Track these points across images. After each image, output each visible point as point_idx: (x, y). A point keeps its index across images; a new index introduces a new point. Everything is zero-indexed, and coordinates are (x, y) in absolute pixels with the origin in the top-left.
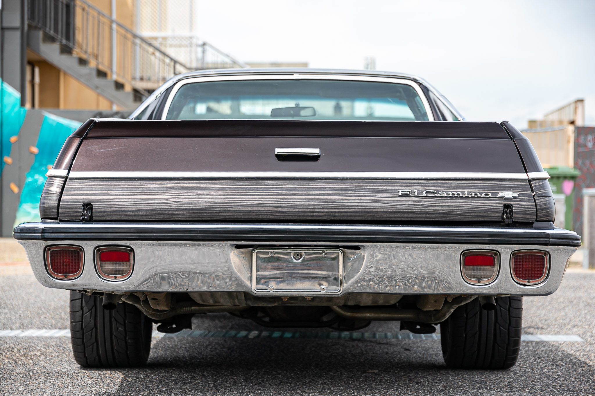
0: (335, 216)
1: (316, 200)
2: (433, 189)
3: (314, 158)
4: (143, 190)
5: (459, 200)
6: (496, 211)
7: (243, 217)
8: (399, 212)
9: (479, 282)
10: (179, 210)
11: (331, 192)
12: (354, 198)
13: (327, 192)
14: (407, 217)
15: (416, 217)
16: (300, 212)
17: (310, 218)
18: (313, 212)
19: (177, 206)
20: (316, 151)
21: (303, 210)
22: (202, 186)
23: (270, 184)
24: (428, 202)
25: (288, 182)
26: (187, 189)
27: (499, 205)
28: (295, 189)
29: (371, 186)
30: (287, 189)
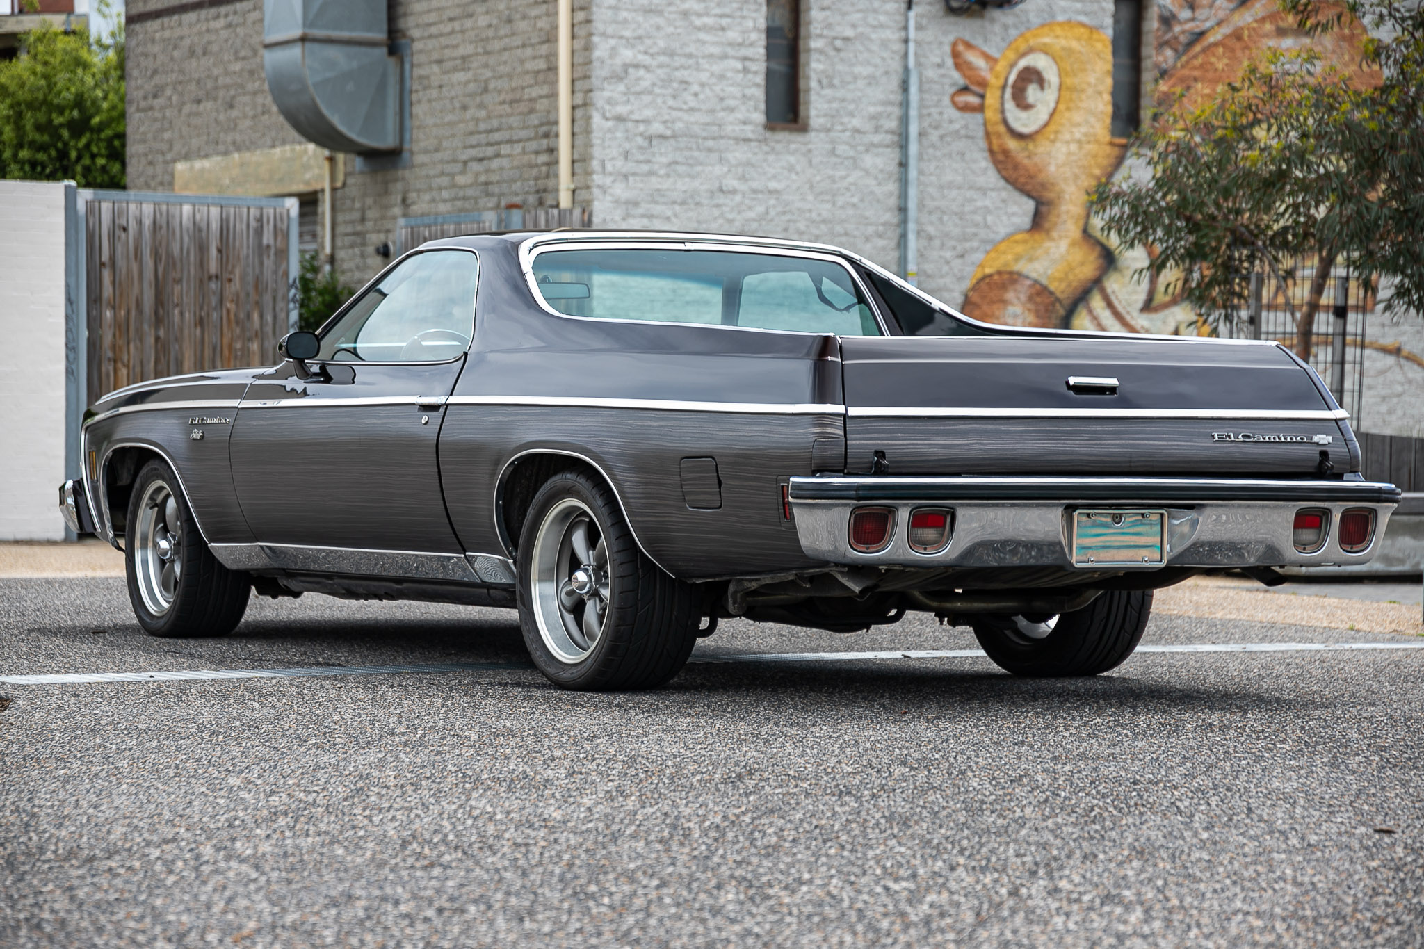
3: (1112, 390)
4: (938, 433)
6: (1312, 460)
7: (1055, 468)
9: (1305, 549)
13: (1139, 436)
14: (1225, 468)
15: (1235, 468)
16: (1116, 462)
17: (1127, 469)
19: (981, 454)
20: (1113, 381)
21: (1121, 459)
22: (1003, 427)
26: (986, 432)
27: (1313, 451)
29: (1183, 428)
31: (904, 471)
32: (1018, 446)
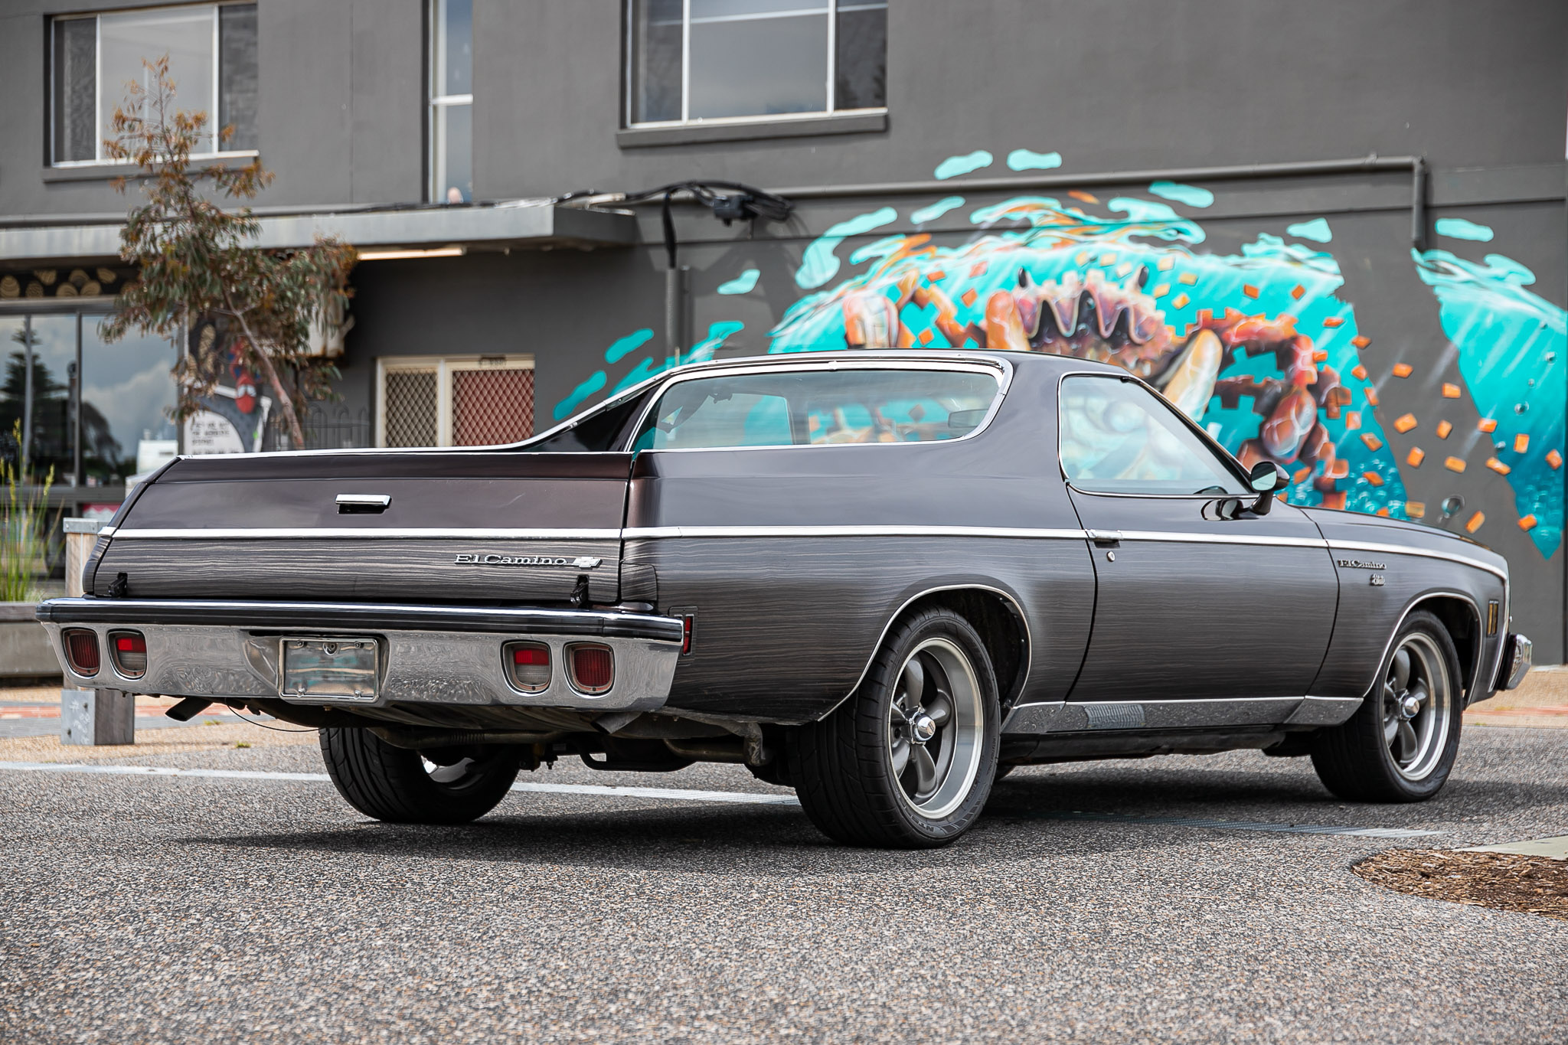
0: (378, 591)
1: (360, 569)
2: (498, 553)
3: (378, 509)
4: (183, 555)
5: (526, 569)
6: (567, 585)
7: (278, 592)
8: (451, 586)
9: (534, 688)
10: (211, 582)
11: (380, 558)
12: (404, 566)
13: (376, 558)
14: (460, 593)
15: (471, 594)
16: (339, 586)
17: (350, 594)
18: (354, 586)
19: (210, 577)
20: (384, 499)
21: (344, 583)
22: (244, 549)
23: (317, 547)
24: (488, 572)
25: (338, 543)
26: (227, 553)
27: (571, 576)
28: (342, 554)
29: (430, 549)
30: (333, 554)
31: (141, 593)
32: (247, 569)
